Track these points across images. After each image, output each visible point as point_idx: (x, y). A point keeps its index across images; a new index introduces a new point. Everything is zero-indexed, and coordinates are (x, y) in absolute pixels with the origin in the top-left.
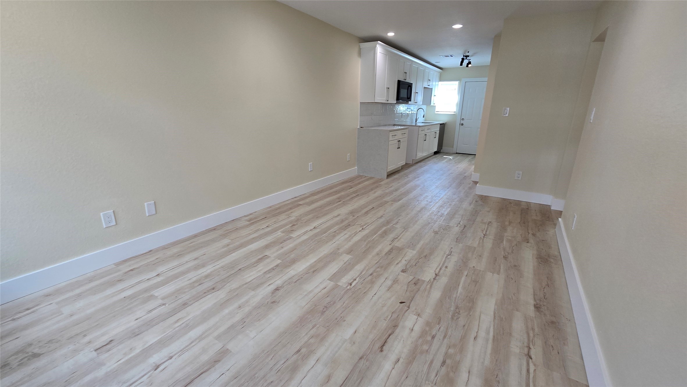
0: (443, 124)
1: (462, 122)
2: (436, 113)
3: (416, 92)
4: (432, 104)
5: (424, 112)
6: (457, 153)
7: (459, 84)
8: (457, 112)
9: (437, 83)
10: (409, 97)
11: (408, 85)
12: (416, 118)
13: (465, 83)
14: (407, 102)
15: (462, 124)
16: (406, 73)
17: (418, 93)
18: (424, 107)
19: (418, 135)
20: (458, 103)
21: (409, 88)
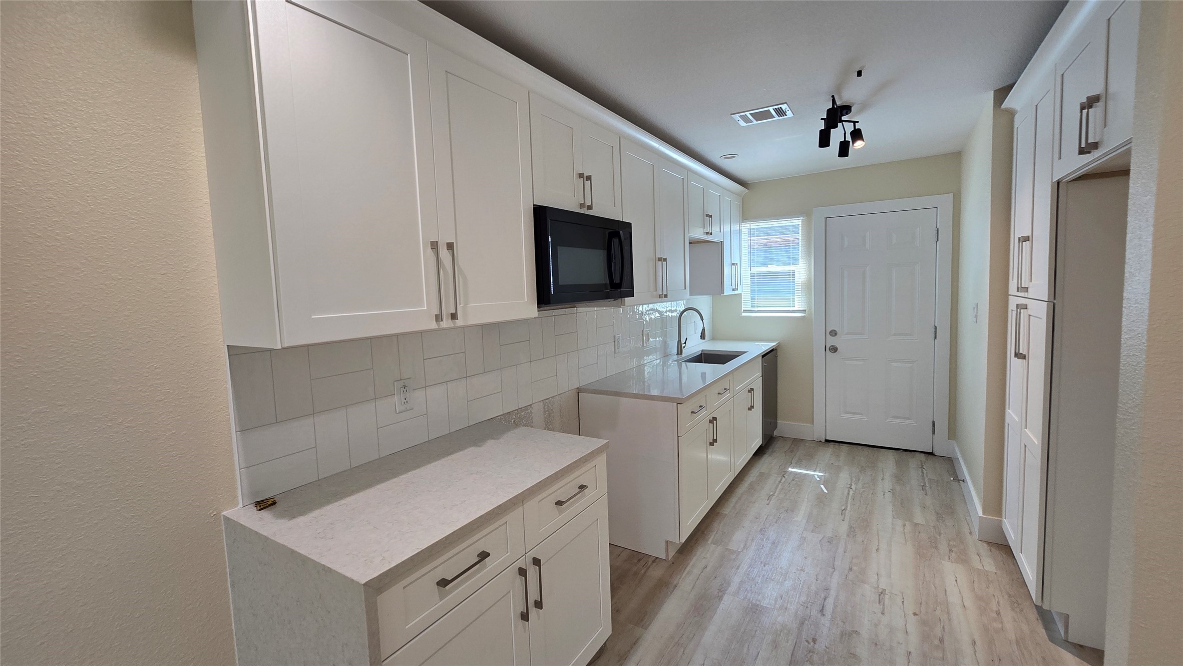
0: (772, 350)
1: (832, 341)
2: (744, 314)
3: (658, 256)
4: (728, 291)
5: (702, 319)
6: (827, 441)
7: (808, 226)
8: (810, 310)
9: (736, 227)
10: (617, 281)
11: (607, 232)
12: (680, 341)
13: (824, 220)
14: (614, 300)
15: (834, 349)
16: (589, 178)
17: (665, 260)
18: (703, 303)
19: (678, 437)
20: (809, 280)
21: (615, 241)
